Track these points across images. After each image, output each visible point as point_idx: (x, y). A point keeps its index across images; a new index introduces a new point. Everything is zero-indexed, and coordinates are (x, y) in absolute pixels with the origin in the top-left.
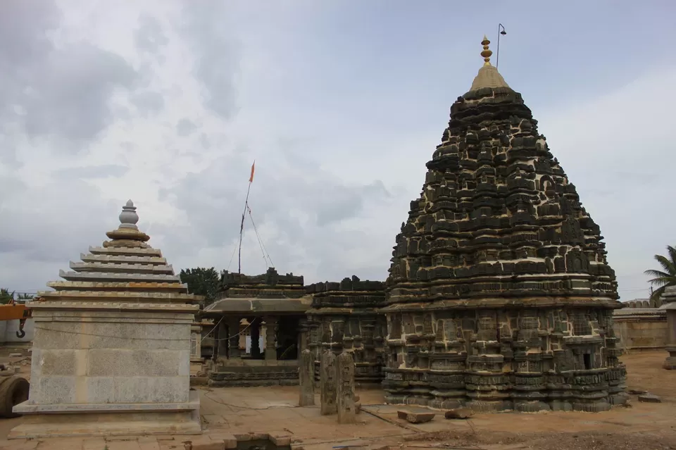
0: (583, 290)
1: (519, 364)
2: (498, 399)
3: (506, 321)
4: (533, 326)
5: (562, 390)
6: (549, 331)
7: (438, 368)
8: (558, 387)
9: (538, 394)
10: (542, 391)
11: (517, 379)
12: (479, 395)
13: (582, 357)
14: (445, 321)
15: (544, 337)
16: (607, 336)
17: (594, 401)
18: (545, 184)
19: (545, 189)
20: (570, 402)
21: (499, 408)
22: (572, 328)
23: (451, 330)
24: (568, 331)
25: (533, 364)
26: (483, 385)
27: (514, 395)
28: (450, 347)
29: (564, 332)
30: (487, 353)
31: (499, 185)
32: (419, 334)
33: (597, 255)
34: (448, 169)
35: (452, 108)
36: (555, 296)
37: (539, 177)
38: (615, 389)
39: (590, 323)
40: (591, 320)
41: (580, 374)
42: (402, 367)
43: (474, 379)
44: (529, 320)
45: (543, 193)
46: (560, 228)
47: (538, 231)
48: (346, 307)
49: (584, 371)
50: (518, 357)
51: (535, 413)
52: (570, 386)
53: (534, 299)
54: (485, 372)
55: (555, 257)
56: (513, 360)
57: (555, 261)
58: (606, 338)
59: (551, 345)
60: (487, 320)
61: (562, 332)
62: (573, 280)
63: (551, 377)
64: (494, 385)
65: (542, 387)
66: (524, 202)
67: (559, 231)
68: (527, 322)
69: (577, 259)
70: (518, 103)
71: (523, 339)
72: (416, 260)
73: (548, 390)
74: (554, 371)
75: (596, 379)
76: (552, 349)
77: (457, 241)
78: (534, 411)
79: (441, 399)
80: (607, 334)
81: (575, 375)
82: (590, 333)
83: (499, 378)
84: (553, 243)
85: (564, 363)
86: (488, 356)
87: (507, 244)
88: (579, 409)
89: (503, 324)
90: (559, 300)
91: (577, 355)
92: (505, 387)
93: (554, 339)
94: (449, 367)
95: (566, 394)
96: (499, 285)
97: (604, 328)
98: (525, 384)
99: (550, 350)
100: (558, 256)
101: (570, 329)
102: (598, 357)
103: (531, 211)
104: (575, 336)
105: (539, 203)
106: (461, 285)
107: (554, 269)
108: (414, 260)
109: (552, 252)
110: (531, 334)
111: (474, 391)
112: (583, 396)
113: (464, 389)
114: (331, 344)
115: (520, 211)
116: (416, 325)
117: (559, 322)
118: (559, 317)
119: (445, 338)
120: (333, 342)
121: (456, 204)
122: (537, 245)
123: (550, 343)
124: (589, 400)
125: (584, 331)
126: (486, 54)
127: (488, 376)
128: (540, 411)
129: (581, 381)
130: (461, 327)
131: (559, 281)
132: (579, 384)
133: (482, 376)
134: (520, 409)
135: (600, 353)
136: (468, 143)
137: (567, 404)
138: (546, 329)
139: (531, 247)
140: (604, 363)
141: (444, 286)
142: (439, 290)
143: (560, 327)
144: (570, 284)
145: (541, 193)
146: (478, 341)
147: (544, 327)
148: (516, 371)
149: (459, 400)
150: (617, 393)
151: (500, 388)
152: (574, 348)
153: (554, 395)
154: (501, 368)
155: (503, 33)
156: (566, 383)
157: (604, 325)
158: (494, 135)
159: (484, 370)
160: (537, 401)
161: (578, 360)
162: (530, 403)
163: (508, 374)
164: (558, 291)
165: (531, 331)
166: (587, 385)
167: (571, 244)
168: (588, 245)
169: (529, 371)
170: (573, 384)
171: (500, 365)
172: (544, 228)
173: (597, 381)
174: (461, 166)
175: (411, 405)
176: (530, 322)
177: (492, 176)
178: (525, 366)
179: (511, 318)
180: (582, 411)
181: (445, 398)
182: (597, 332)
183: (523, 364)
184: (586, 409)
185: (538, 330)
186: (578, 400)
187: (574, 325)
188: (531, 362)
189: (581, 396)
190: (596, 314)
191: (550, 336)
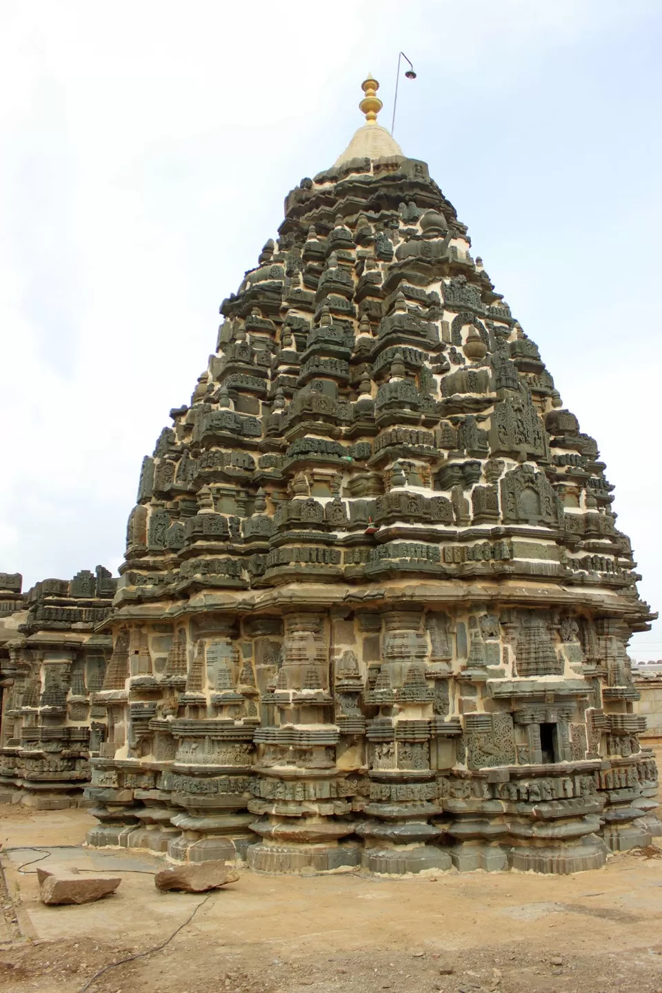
0: (539, 565)
1: (377, 750)
2: (322, 838)
3: (353, 641)
4: (414, 652)
5: (482, 817)
6: (456, 666)
7: (190, 757)
8: (474, 809)
9: (423, 828)
10: (432, 819)
11: (375, 788)
12: (275, 827)
13: (535, 733)
14: (208, 643)
15: (441, 681)
16: (606, 683)
17: (564, 845)
18: (465, 331)
19: (464, 342)
20: (502, 846)
21: (323, 863)
22: (512, 657)
23: (222, 664)
24: (501, 665)
25: (408, 749)
26: (285, 802)
27: (365, 828)
28: (218, 707)
29: (490, 667)
30: (298, 722)
31: (359, 336)
32: (159, 677)
33: (584, 492)
34: (255, 311)
35: (287, 200)
36: (470, 578)
37: (449, 317)
38: (623, 811)
39: (560, 647)
40: (562, 641)
41: (529, 775)
42: (121, 755)
43: (265, 787)
44: (403, 636)
45: (459, 350)
46: (489, 420)
47: (437, 428)
48: (75, 631)
49: (538, 766)
50: (375, 731)
51: (409, 875)
52: (504, 807)
53: (414, 583)
54: (291, 768)
55: (475, 485)
56: (364, 739)
57: (475, 495)
58: (603, 687)
59: (460, 701)
60: (302, 638)
61: (484, 667)
62: (514, 539)
63: (458, 783)
64: (313, 802)
65: (434, 809)
66: (407, 365)
67: (485, 426)
68: (398, 642)
69: (528, 492)
70: (420, 180)
71: (387, 685)
72: (169, 505)
73: (449, 816)
74: (462, 767)
75: (569, 786)
76: (461, 710)
77: (256, 456)
78: (404, 873)
79: (190, 836)
80: (606, 677)
81: (514, 777)
82: (559, 671)
83: (327, 784)
84: (472, 454)
85: (489, 747)
86: (300, 727)
87: (366, 459)
88: (526, 866)
89: (345, 647)
90: (480, 589)
91: (523, 727)
92: (341, 808)
93: (468, 685)
94: (215, 756)
95: (493, 827)
96: (339, 553)
97: (598, 662)
98: (389, 800)
99: (457, 714)
100: (483, 483)
101: (506, 661)
102: (579, 732)
103: (426, 385)
104: (518, 679)
105: (448, 370)
106: (252, 557)
107: (471, 514)
108: (163, 505)
109: (467, 477)
110: (405, 671)
111: (266, 817)
112: (535, 831)
113: (243, 811)
114: (39, 709)
115: (394, 380)
116: (155, 655)
117: (479, 644)
118: (478, 629)
119: (208, 683)
120: (43, 704)
121: (269, 383)
122: (434, 460)
123: (457, 696)
124: (551, 843)
125: (541, 666)
126: (370, 108)
127: (296, 778)
128: (423, 872)
129: (529, 793)
130: (252, 659)
131: (481, 542)
132: (526, 801)
133: (282, 778)
134: (373, 866)
135: (586, 722)
136: (306, 258)
137: (495, 853)
138: (448, 661)
139: (418, 463)
140: (594, 747)
141: (209, 558)
142: (195, 567)
143: (482, 655)
144: (507, 548)
145: (453, 349)
146: (278, 691)
147: (440, 655)
148: (371, 768)
149: (233, 839)
150: (630, 820)
151: (328, 809)
152: (515, 707)
153: (463, 828)
154: (334, 760)
155: (411, 75)
156: (493, 798)
157: (598, 657)
158: (362, 240)
159: (289, 763)
160: (417, 845)
161: (526, 740)
162: (400, 849)
163: (355, 775)
164: (478, 567)
165: (407, 664)
166: (544, 801)
167: (514, 455)
168: (561, 471)
169: (400, 766)
170: (508, 800)
171: (332, 751)
172: (455, 421)
173: (570, 794)
174: (284, 304)
175: (135, 850)
176: (405, 641)
177: (350, 319)
178: (388, 754)
179: (365, 635)
180: (531, 872)
181: (200, 833)
182: (576, 670)
183: (385, 750)
184: (540, 867)
185: (426, 661)
186: (523, 843)
187: (519, 652)
188: (404, 743)
189: (529, 832)
190: (575, 626)
191: (457, 679)
